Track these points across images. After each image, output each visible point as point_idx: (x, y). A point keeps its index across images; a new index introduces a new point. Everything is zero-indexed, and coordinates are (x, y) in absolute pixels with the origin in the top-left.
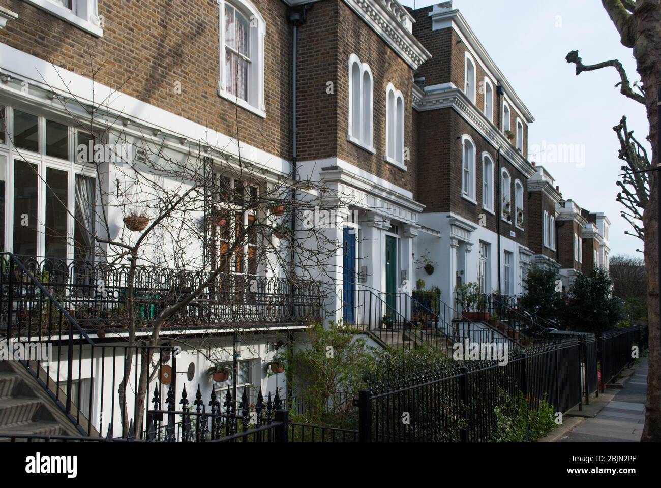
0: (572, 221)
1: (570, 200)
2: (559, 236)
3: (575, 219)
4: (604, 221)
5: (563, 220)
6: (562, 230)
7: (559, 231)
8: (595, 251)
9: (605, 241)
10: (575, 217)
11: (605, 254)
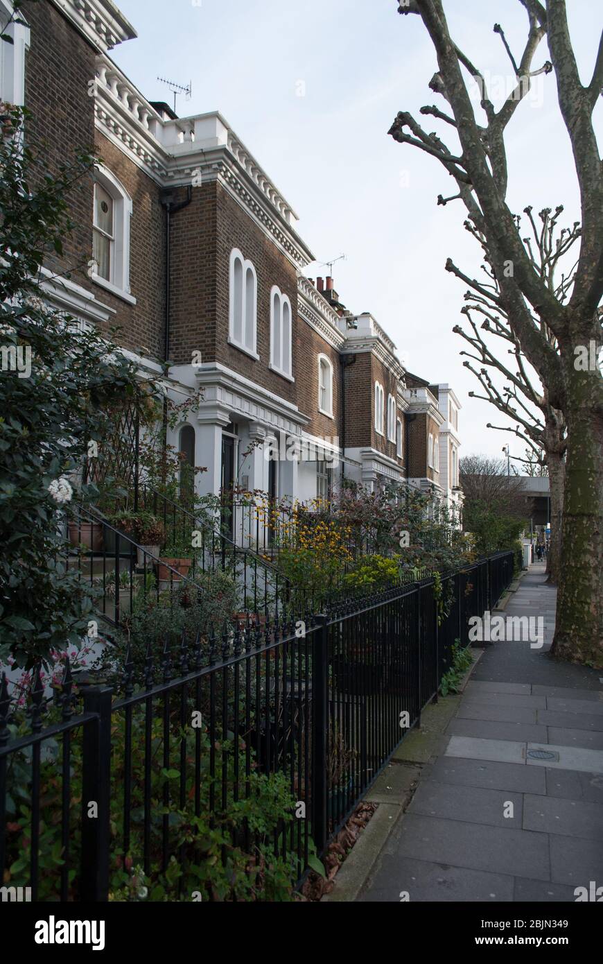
0: (368, 354)
1: (366, 314)
2: (347, 384)
3: (374, 351)
4: (449, 397)
5: (354, 351)
6: (351, 373)
7: (346, 374)
8: (431, 436)
9: (450, 427)
10: (374, 346)
11: (451, 448)
